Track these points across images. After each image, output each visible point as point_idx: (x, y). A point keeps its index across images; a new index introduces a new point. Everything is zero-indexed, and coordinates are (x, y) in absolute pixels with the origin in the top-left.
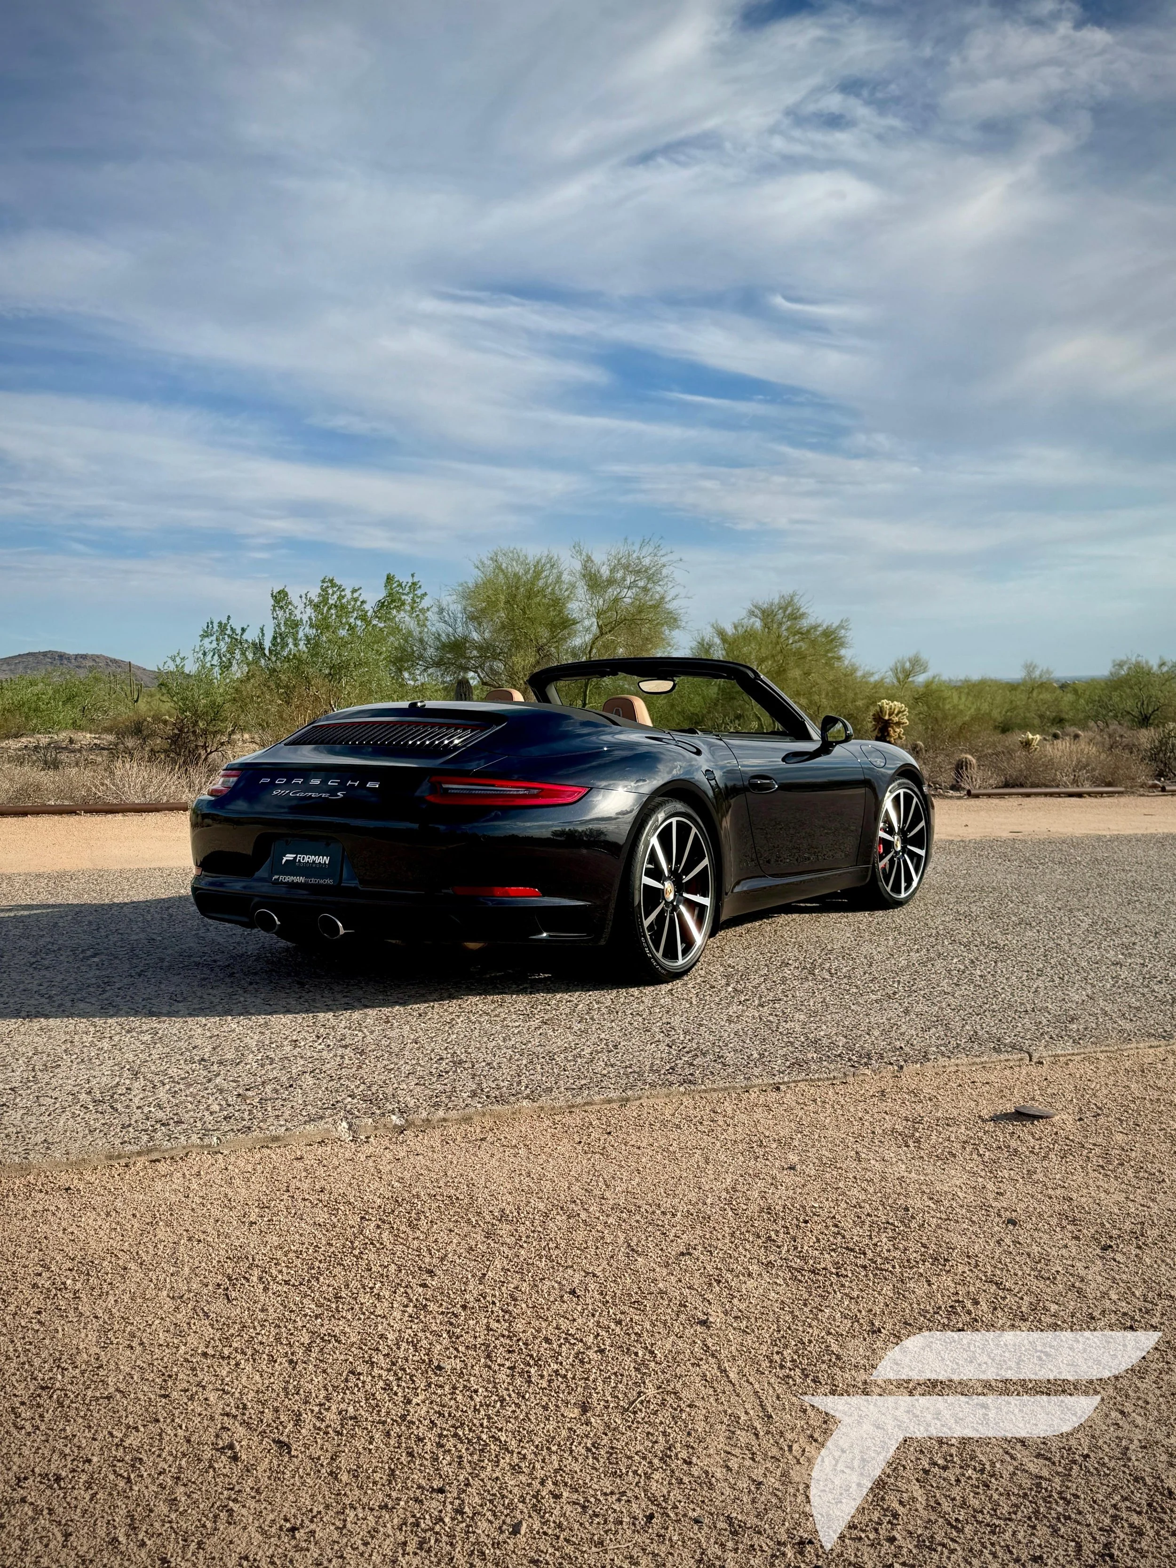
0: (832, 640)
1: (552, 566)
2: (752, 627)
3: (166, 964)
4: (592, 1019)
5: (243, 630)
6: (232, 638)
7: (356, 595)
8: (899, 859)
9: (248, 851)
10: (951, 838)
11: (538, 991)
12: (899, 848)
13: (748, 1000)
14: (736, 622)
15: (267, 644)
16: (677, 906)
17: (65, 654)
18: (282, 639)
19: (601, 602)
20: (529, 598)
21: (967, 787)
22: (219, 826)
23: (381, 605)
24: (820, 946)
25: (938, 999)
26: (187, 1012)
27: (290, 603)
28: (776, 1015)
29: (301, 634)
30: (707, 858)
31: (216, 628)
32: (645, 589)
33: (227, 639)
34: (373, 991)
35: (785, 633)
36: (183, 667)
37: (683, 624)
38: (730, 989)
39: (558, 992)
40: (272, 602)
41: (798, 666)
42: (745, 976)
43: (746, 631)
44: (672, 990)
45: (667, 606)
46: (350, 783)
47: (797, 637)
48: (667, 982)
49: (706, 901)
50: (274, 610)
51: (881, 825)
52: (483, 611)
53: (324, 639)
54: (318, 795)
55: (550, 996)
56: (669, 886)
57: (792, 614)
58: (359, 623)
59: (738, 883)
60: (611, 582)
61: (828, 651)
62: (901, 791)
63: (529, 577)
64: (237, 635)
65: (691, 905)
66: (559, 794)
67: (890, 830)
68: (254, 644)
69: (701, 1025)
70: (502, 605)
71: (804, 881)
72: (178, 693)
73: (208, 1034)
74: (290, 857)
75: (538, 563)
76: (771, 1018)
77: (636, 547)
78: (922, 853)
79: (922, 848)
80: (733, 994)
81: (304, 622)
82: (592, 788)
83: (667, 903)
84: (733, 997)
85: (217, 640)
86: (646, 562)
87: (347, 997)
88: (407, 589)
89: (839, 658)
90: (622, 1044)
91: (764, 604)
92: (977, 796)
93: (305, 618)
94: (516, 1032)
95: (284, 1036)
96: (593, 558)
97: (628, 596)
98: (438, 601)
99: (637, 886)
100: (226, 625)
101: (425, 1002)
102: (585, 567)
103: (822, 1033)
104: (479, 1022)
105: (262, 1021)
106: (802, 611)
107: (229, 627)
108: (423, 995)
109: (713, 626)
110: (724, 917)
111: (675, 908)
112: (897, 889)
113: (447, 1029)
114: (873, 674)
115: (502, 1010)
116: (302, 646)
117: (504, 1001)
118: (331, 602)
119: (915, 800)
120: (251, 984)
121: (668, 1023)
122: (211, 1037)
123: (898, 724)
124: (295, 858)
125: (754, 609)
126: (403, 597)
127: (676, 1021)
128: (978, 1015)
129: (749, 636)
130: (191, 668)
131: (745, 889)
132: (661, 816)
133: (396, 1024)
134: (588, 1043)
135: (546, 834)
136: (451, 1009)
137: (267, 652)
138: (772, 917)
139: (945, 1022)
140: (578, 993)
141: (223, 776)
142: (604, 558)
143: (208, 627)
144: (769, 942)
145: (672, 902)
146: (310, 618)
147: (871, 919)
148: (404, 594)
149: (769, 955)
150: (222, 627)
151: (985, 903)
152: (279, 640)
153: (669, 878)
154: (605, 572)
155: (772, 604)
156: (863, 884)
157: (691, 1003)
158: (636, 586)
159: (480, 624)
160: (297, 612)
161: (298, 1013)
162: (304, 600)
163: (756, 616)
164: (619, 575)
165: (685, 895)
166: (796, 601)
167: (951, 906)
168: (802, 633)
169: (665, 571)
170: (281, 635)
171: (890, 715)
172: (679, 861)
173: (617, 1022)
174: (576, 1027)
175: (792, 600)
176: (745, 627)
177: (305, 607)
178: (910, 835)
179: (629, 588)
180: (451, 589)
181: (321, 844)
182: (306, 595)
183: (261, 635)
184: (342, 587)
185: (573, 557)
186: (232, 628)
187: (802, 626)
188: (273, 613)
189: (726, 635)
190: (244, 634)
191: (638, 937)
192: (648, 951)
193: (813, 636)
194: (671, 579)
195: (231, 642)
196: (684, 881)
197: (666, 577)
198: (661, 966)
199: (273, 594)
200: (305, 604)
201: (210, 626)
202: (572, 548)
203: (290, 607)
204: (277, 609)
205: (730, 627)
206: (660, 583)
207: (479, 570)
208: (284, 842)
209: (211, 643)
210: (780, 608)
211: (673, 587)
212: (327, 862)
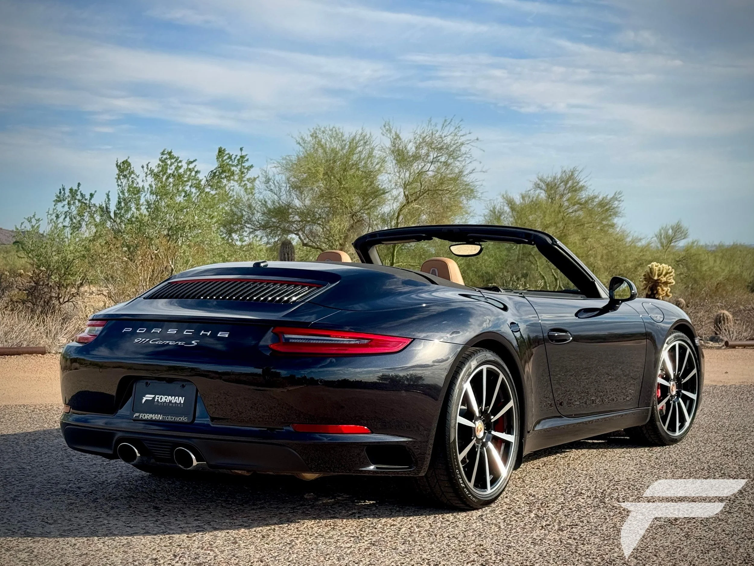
0: (607, 210)
1: (365, 143)
2: (538, 197)
3: (36, 490)
4: (415, 542)
5: (92, 195)
6: (82, 202)
7: (191, 166)
8: (674, 402)
9: (112, 391)
10: (714, 384)
11: (365, 516)
12: (674, 393)
13: (549, 525)
14: (524, 193)
15: (113, 208)
16: (487, 442)
18: (126, 204)
19: (407, 174)
20: (345, 170)
21: (726, 339)
22: (85, 369)
23: (213, 174)
24: (608, 477)
25: (714, 525)
26: (58, 533)
27: (133, 172)
28: (574, 539)
29: (142, 200)
30: (512, 401)
31: (67, 193)
32: (446, 164)
33: (78, 204)
34: (220, 515)
35: (566, 204)
36: (38, 227)
37: (479, 195)
38: (532, 515)
39: (383, 517)
40: (117, 172)
41: (577, 232)
42: (544, 504)
43: (532, 201)
44: (482, 516)
45: (465, 179)
46: (203, 332)
47: (576, 207)
48: (477, 509)
49: (511, 438)
50: (119, 178)
51: (659, 372)
52: (303, 181)
53: (163, 203)
54: (174, 343)
55: (376, 520)
56: (479, 426)
57: (572, 187)
58: (194, 190)
59: (538, 423)
60: (416, 157)
61: (603, 219)
62: (677, 343)
63: (345, 151)
64: (86, 200)
65: (497, 441)
66: (384, 344)
67: (667, 378)
68: (101, 208)
69: (509, 547)
70: (321, 176)
71: (592, 421)
72: (33, 250)
73: (78, 553)
74: (149, 397)
75: (353, 140)
76: (570, 541)
77: (439, 127)
78: (694, 396)
79: (693, 392)
80: (535, 520)
81: (146, 189)
82: (414, 339)
83: (478, 440)
84: (536, 522)
85: (69, 204)
86: (448, 140)
87: (198, 520)
88: (236, 161)
89: (613, 226)
90: (442, 563)
91: (548, 177)
92: (734, 347)
93: (147, 186)
94: (348, 552)
95: (145, 555)
96: (401, 136)
97: (431, 170)
98: (266, 172)
99: (452, 425)
100: (76, 191)
101: (267, 525)
102: (394, 144)
103: (616, 555)
104: (316, 544)
105: (125, 542)
106: (581, 184)
107: (79, 193)
108: (265, 519)
109: (503, 196)
110: (526, 452)
111: (484, 445)
112: (672, 428)
113: (288, 549)
114: (641, 239)
115: (334, 532)
116: (144, 210)
117: (335, 525)
118: (169, 171)
119: (689, 350)
120: (112, 508)
121: (481, 545)
122: (81, 556)
123: (666, 283)
124: (154, 398)
125: (539, 182)
126: (233, 168)
127: (487, 543)
128: (749, 539)
129: (535, 206)
130: (45, 228)
131: (545, 427)
132: (473, 363)
133: (243, 545)
134: (412, 563)
135: (373, 378)
136: (290, 532)
137: (112, 215)
138: (564, 452)
139: (722, 545)
140: (400, 518)
141: (89, 325)
142: (411, 136)
143: (60, 193)
144: (564, 474)
145: (482, 439)
146: (151, 186)
147: (650, 454)
148: (233, 166)
149: (564, 485)
150: (73, 193)
151: (748, 441)
152: (123, 204)
153: (480, 418)
154: (411, 148)
155: (555, 178)
156: (644, 424)
157: (500, 527)
158: (439, 161)
159: (301, 193)
160: (139, 180)
161: (155, 534)
162: (145, 170)
163: (541, 189)
164: (423, 151)
165: (493, 433)
166: (576, 175)
167: (719, 443)
168: (581, 204)
169: (463, 149)
170: (124, 200)
171: (659, 276)
172: (488, 403)
173: (436, 543)
174: (401, 548)
175: (572, 175)
176: (531, 198)
177: (146, 176)
178: (684, 381)
179: (432, 162)
180: (275, 162)
181: (176, 386)
182: (147, 165)
183: (107, 200)
184: (180, 159)
185: (383, 135)
186: (81, 194)
187: (581, 197)
188: (117, 182)
189: (515, 204)
190: (93, 199)
191: (453, 469)
192: (461, 482)
193: (590, 206)
194: (468, 156)
195: (81, 206)
196: (492, 421)
197: (465, 153)
198: (472, 495)
199: (117, 164)
200: (146, 173)
201: (63, 192)
202: (383, 127)
203: (133, 176)
204: (121, 177)
205: (518, 197)
206: (459, 159)
207: (301, 145)
208: (144, 384)
209: (63, 207)
210: (562, 182)
211: (471, 162)
212: (182, 402)
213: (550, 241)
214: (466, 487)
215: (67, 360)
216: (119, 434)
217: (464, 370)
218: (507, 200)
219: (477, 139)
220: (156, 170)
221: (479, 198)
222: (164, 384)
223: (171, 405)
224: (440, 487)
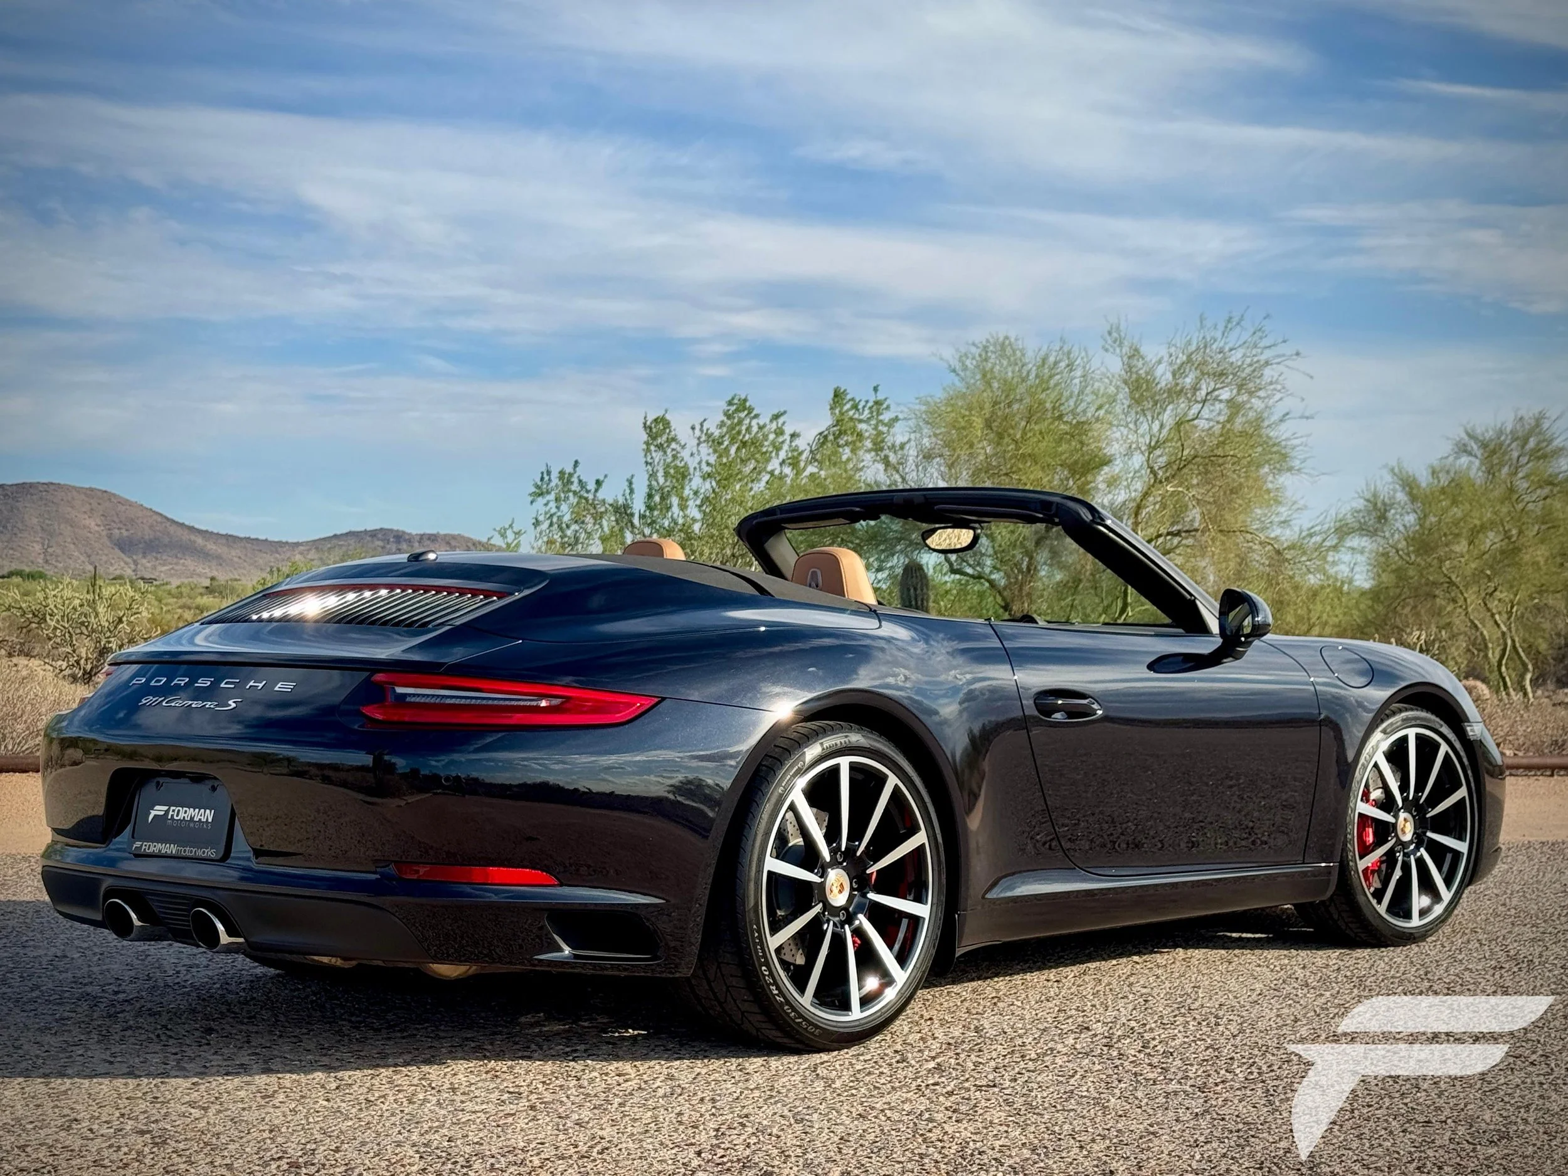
1: (1070, 366)
4: (623, 1104)
5: (599, 483)
6: (581, 497)
7: (778, 424)
8: (1406, 857)
11: (589, 1057)
12: (1407, 837)
13: (937, 1084)
14: (1436, 463)
15: (638, 505)
16: (855, 914)
17: (404, 532)
18: (662, 499)
19: (1156, 426)
23: (823, 439)
24: (1182, 1002)
27: (674, 439)
28: (955, 1110)
29: (691, 491)
31: (555, 481)
32: (1235, 405)
33: (573, 500)
37: (1296, 463)
38: (929, 1065)
40: (645, 437)
43: (1450, 480)
45: (1271, 434)
46: (252, 683)
47: (1546, 491)
49: (921, 910)
50: (648, 450)
54: (200, 704)
55: (599, 1065)
56: (835, 881)
57: (1536, 450)
58: (787, 470)
60: (1174, 393)
62: (1412, 733)
63: (1029, 384)
64: (588, 491)
67: (1387, 804)
68: (616, 507)
74: (159, 810)
75: (1044, 360)
77: (1218, 332)
78: (1464, 847)
79: (1460, 838)
81: (694, 470)
82: (663, 699)
83: (828, 909)
85: (557, 500)
86: (1236, 357)
88: (867, 411)
91: (1487, 431)
93: (698, 463)
96: (1143, 351)
97: (1203, 417)
100: (571, 475)
102: (1129, 368)
107: (575, 479)
110: (964, 945)
111: (847, 919)
112: (1401, 908)
115: (487, 1084)
116: (694, 512)
119: (1444, 748)
124: (167, 812)
125: (1466, 440)
126: (862, 426)
129: (1455, 489)
130: (530, 547)
132: (812, 752)
133: (278, 1100)
136: (401, 1081)
137: (636, 519)
142: (1163, 352)
143: (542, 479)
145: (845, 908)
146: (706, 463)
148: (860, 421)
150: (565, 479)
152: (657, 498)
153: (834, 863)
154: (1164, 376)
155: (1500, 432)
156: (1323, 898)
158: (1216, 399)
160: (685, 454)
162: (697, 432)
163: (1471, 454)
164: (1187, 380)
165: (872, 896)
166: (1544, 427)
168: (1556, 485)
169: (1269, 374)
170: (659, 491)
172: (856, 835)
175: (1538, 425)
176: (1452, 474)
177: (698, 445)
178: (1432, 813)
179: (1204, 401)
180: (906, 410)
181: (204, 788)
182: (702, 425)
183: (628, 491)
184: (755, 412)
185: (1107, 350)
186: (580, 481)
188: (646, 456)
189: (1419, 487)
190: (600, 490)
191: (753, 964)
192: (776, 992)
194: (1279, 387)
195: (578, 503)
196: (870, 871)
197: (1271, 383)
198: (805, 1019)
199: (645, 424)
200: (699, 438)
201: (546, 478)
202: (1106, 334)
203: (674, 445)
204: (652, 448)
205: (1425, 473)
206: (1262, 393)
207: (958, 375)
208: (154, 784)
209: (546, 505)
210: (1516, 439)
211: (1281, 399)
212: (210, 820)
213: (1087, 516)
214: (789, 1003)
215: (51, 741)
216: (107, 883)
217: (788, 764)
218: (1402, 480)
219: (1298, 354)
220: (717, 433)
221: (1298, 470)
222: (184, 784)
223: (192, 825)
224: (735, 1001)
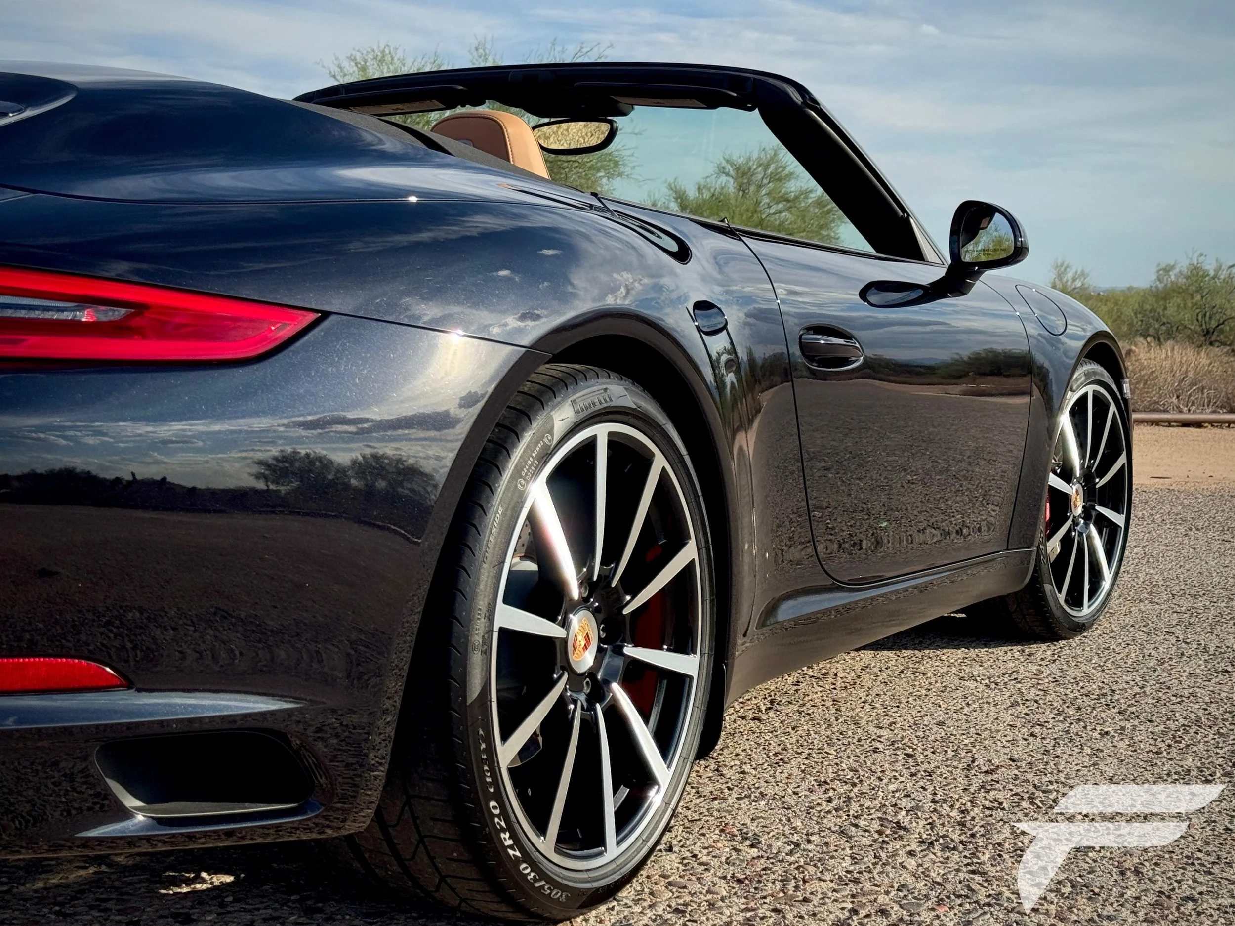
0: (826, 213)
14: (701, 181)
16: (607, 682)
30: (692, 544)
35: (766, 200)
43: (714, 195)
47: (780, 205)
48: (569, 919)
49: (687, 663)
51: (1052, 461)
59: (771, 609)
61: (821, 227)
65: (641, 679)
67: (1067, 473)
78: (1118, 519)
82: (326, 315)
83: (576, 679)
89: (836, 238)
91: (739, 157)
99: (477, 638)
106: (789, 168)
109: (670, 185)
110: (731, 699)
111: (598, 692)
112: (1075, 597)
125: (724, 163)
129: (718, 202)
132: (561, 417)
145: (591, 674)
153: (583, 605)
155: (749, 159)
156: (1016, 590)
163: (727, 175)
165: (630, 651)
168: (788, 201)
175: (775, 154)
176: (713, 190)
178: (1100, 483)
187: (789, 190)
189: (687, 198)
191: (476, 801)
192: (509, 842)
193: (803, 204)
196: (626, 611)
198: (549, 880)
205: (692, 189)
213: (797, 98)
214: (527, 857)
217: (527, 437)
218: (676, 192)
221: (628, 176)
224: (432, 859)
